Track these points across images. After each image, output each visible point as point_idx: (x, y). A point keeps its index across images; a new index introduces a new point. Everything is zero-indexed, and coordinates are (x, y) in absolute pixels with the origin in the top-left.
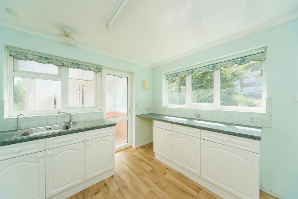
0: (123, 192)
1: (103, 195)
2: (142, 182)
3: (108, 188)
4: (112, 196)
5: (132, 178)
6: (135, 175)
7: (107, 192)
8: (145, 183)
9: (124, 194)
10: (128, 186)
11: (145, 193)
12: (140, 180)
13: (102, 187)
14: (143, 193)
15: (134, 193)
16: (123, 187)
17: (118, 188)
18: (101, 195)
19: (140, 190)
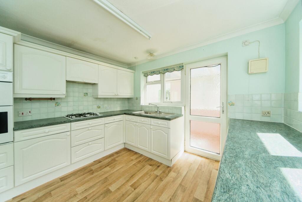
0: (156, 179)
1: (150, 169)
2: (173, 193)
3: (156, 169)
4: (151, 174)
5: (173, 181)
6: (179, 182)
7: (153, 170)
8: (172, 196)
9: (154, 181)
10: (163, 181)
11: (160, 199)
12: (175, 190)
13: (156, 166)
14: (160, 197)
15: (157, 188)
16: (161, 178)
17: (159, 175)
18: (150, 168)
19: (162, 193)
